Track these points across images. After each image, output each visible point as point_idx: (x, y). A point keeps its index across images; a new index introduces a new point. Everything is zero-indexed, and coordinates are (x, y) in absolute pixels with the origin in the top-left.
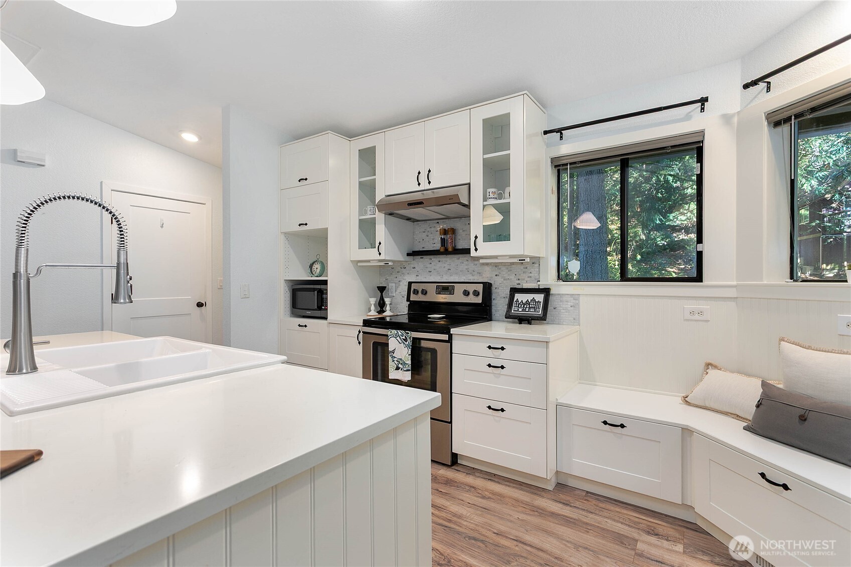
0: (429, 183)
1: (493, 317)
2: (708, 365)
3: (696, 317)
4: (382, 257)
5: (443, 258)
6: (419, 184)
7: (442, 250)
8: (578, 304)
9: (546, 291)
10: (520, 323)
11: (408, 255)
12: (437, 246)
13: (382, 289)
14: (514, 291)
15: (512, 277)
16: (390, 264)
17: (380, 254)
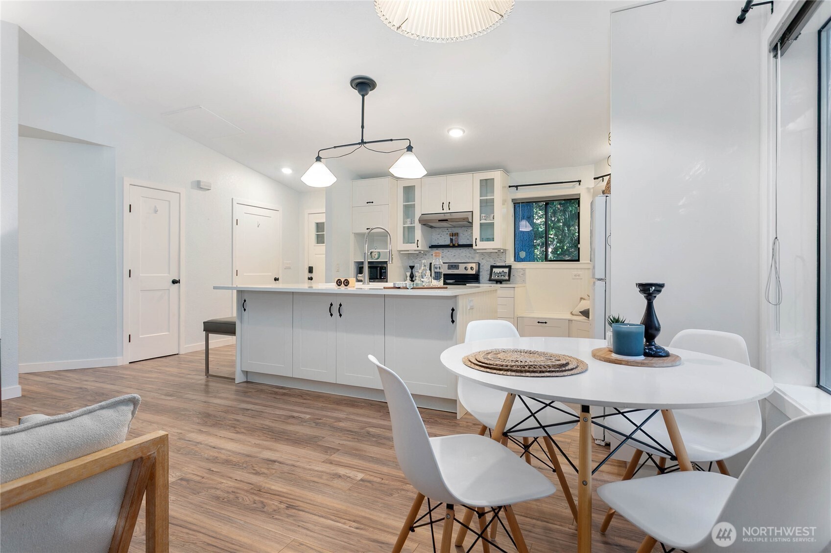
0: (449, 209)
1: (481, 282)
2: (581, 299)
3: (577, 277)
4: (419, 248)
5: (451, 250)
6: (443, 209)
7: (451, 245)
8: (525, 273)
9: (509, 267)
10: (497, 283)
11: (430, 247)
12: (448, 242)
13: (412, 267)
14: (493, 267)
15: (491, 260)
16: (422, 252)
17: (418, 247)
